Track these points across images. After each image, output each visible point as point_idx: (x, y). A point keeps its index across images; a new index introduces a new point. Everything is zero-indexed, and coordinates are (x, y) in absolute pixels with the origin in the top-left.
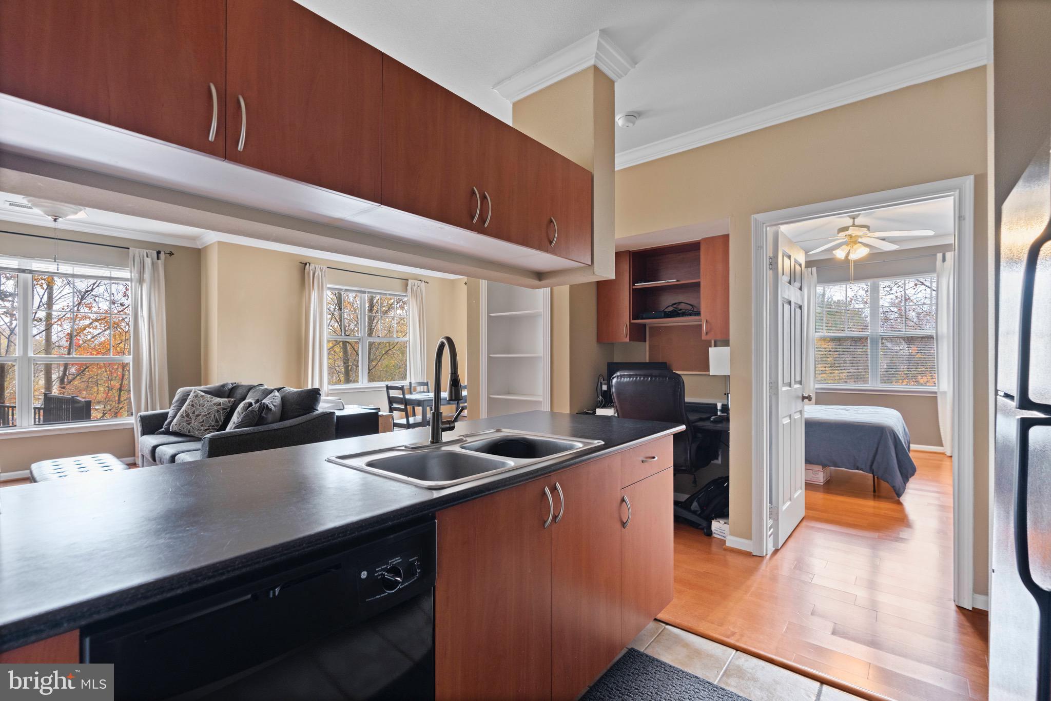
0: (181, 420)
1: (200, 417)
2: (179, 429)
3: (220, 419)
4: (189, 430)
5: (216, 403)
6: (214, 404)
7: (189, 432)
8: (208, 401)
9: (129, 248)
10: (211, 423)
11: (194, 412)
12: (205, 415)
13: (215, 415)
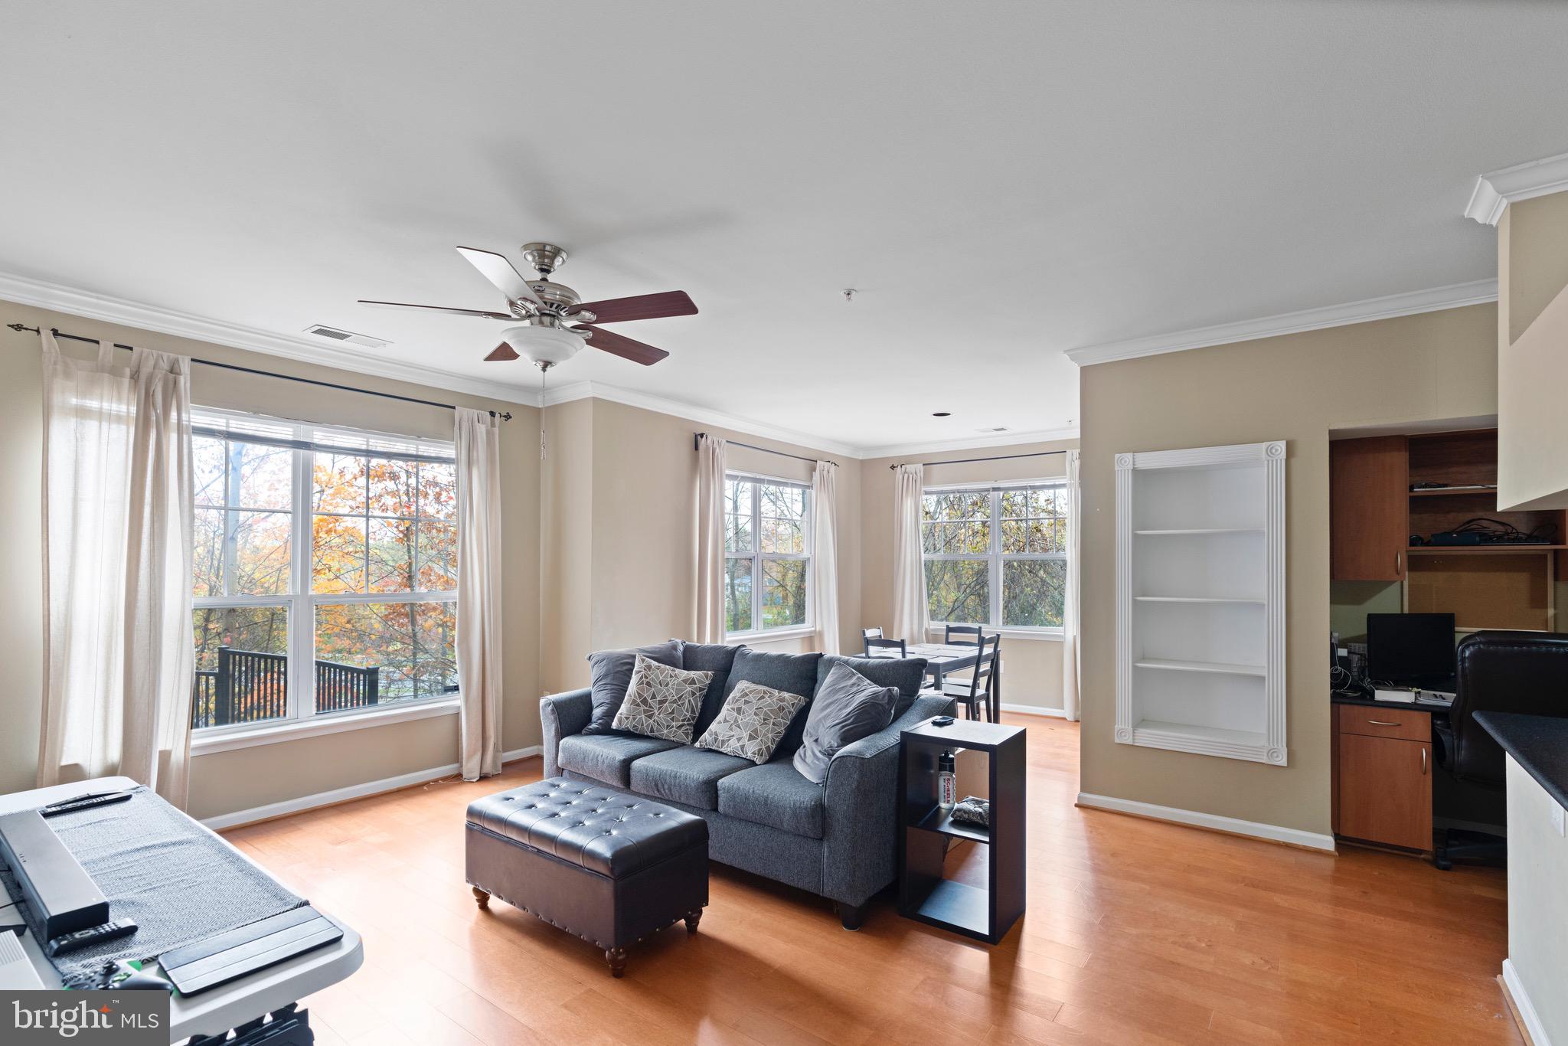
0: (634, 710)
1: (667, 704)
2: (635, 726)
3: (697, 707)
4: (652, 728)
5: (688, 680)
6: (683, 681)
7: (652, 731)
8: (671, 676)
9: (454, 408)
10: (685, 715)
11: (654, 697)
12: (675, 702)
13: (689, 701)
